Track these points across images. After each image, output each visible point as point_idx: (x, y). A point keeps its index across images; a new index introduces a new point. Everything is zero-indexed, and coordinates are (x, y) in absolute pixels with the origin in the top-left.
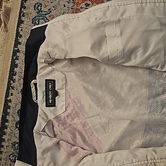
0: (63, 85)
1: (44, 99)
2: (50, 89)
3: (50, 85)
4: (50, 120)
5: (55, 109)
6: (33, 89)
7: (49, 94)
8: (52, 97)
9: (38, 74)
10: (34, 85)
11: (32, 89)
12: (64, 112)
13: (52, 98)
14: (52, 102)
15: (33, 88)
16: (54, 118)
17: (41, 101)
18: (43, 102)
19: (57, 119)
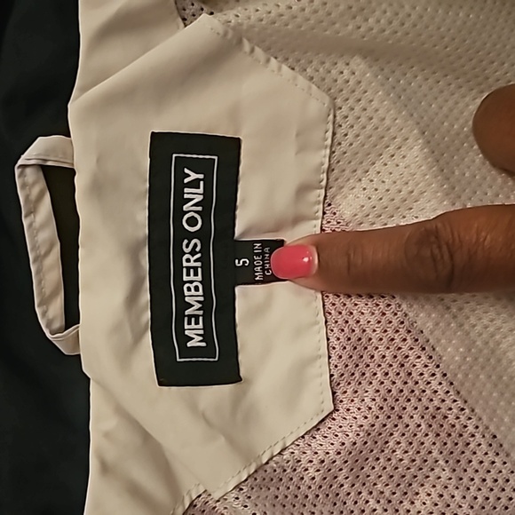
0: (303, 190)
1: (138, 318)
2: (192, 222)
3: (195, 184)
4: (192, 505)
5: (237, 401)
6: (39, 225)
7: (179, 267)
8: (207, 293)
9: (84, 89)
10: (42, 184)
11: (25, 223)
12: (317, 428)
13: (206, 305)
14: (206, 336)
15: (32, 211)
16: (238, 487)
17: (117, 328)
18: (129, 337)
19: (264, 492)
